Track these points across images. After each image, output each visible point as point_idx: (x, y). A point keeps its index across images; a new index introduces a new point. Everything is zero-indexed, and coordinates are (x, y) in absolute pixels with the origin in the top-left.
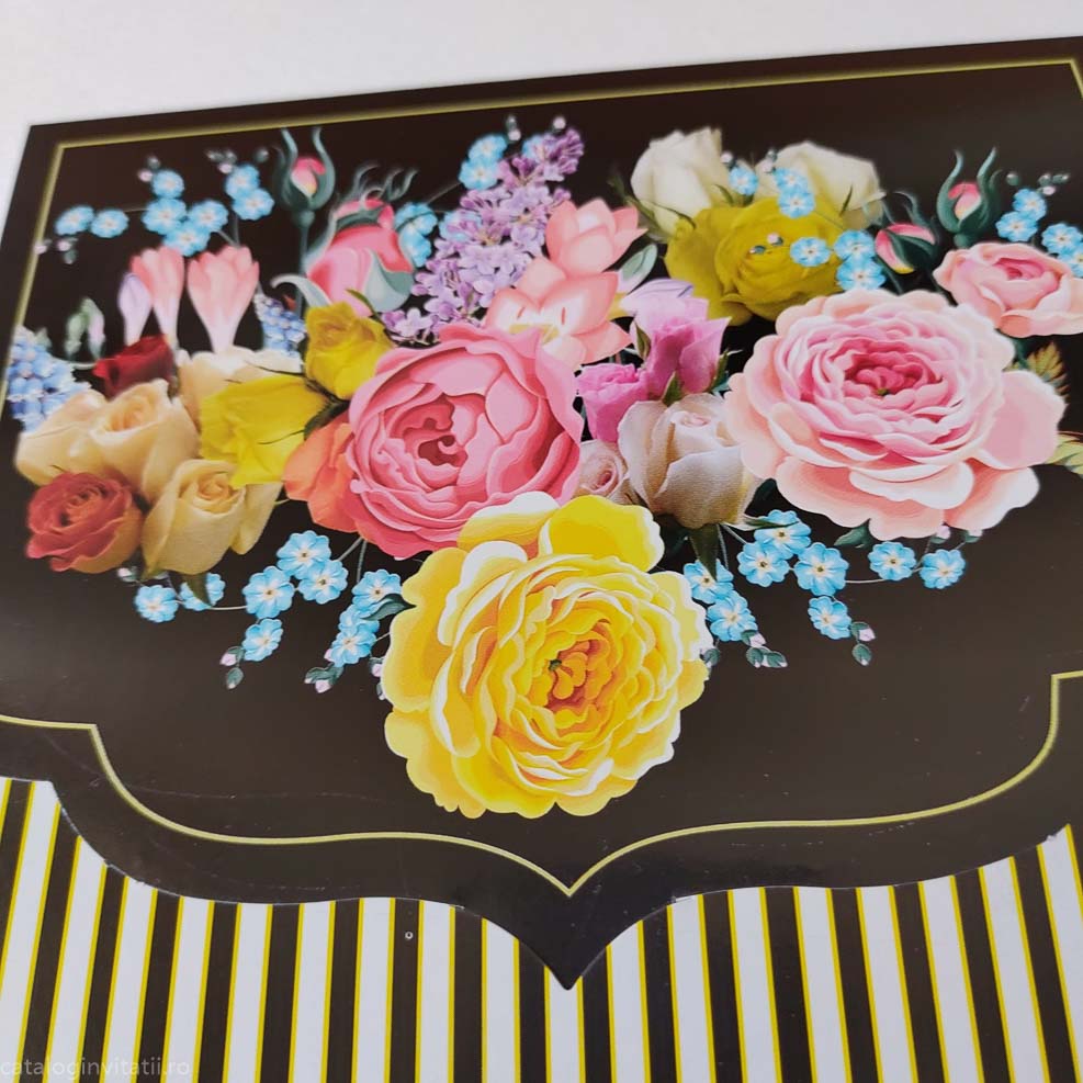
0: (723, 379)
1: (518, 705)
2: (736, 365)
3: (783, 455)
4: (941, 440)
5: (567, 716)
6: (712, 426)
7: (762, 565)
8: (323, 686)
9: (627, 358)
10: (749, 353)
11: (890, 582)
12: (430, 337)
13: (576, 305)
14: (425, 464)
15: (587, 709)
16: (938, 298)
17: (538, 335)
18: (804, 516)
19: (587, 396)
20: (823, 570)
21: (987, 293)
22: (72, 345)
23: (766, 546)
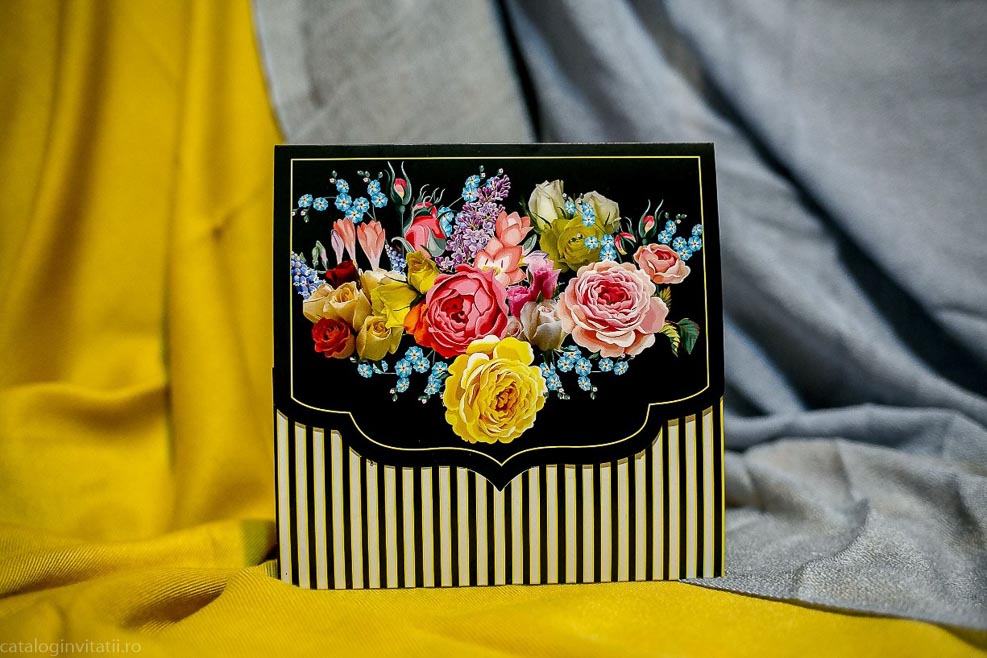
0: (557, 294)
2: (562, 289)
3: (575, 325)
4: (627, 322)
5: (502, 413)
6: (552, 312)
7: (565, 365)
8: (424, 401)
9: (524, 283)
10: (567, 284)
11: (605, 373)
12: (454, 270)
13: (506, 259)
14: (454, 322)
15: (508, 411)
16: (634, 266)
17: (493, 271)
18: (580, 348)
19: (511, 298)
20: (584, 367)
21: (650, 265)
22: (315, 262)
23: (567, 358)
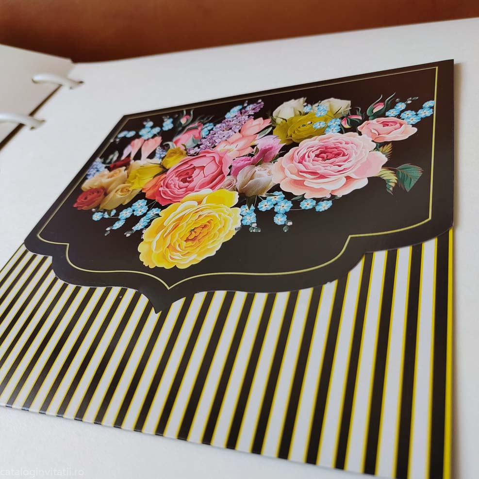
1: (177, 241)
